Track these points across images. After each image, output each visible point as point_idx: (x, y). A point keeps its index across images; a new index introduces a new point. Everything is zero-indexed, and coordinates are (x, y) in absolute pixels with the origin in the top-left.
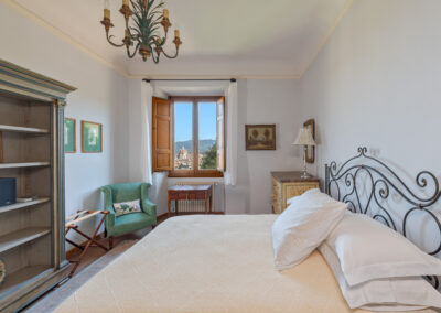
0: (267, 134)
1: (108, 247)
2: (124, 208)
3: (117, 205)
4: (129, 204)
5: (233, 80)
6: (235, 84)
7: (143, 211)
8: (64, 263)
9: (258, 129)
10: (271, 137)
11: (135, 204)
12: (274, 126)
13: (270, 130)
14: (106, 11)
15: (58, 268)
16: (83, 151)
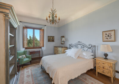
2: (23, 57)
6: (46, 26)
9: (50, 37)
12: (54, 37)
14: (47, 17)
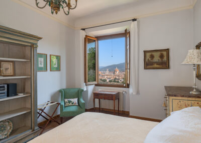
0: (162, 56)
1: (60, 123)
2: (69, 102)
3: (66, 100)
4: (72, 100)
5: (134, 20)
6: (136, 22)
7: (79, 105)
8: (37, 128)
9: (154, 53)
10: (165, 59)
11: (75, 100)
12: (168, 50)
13: (165, 53)
15: (34, 130)
16: (51, 71)
